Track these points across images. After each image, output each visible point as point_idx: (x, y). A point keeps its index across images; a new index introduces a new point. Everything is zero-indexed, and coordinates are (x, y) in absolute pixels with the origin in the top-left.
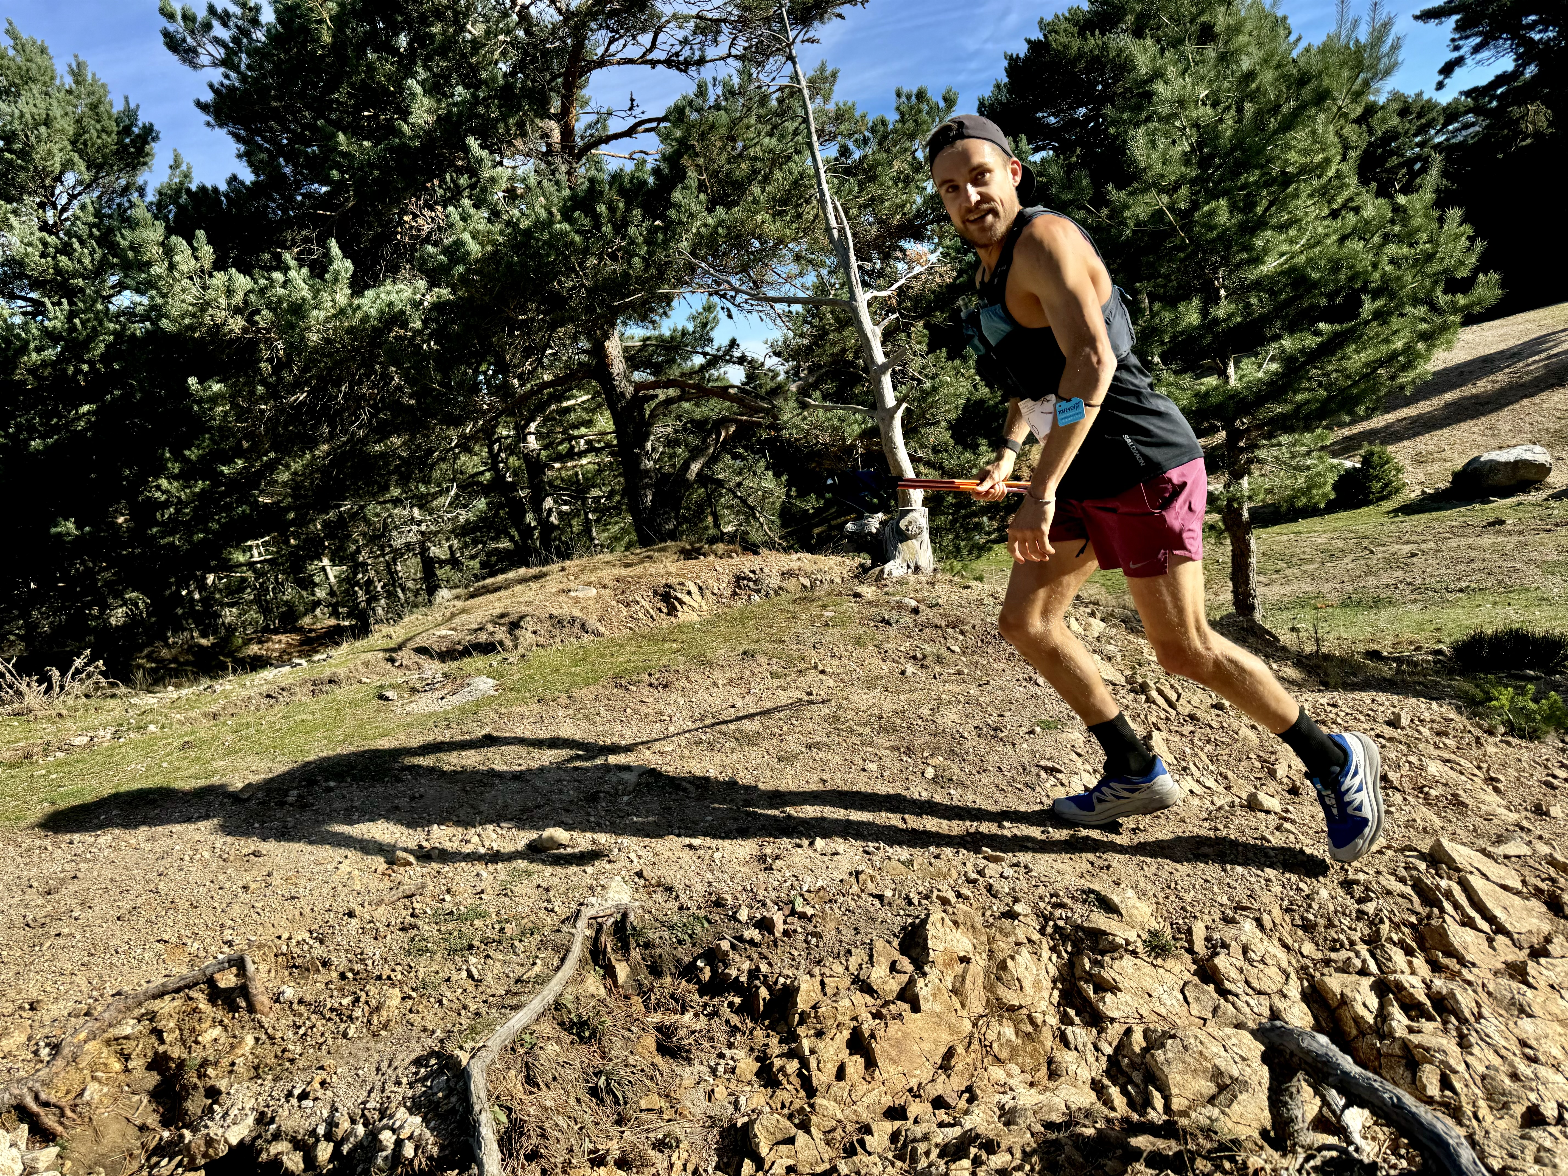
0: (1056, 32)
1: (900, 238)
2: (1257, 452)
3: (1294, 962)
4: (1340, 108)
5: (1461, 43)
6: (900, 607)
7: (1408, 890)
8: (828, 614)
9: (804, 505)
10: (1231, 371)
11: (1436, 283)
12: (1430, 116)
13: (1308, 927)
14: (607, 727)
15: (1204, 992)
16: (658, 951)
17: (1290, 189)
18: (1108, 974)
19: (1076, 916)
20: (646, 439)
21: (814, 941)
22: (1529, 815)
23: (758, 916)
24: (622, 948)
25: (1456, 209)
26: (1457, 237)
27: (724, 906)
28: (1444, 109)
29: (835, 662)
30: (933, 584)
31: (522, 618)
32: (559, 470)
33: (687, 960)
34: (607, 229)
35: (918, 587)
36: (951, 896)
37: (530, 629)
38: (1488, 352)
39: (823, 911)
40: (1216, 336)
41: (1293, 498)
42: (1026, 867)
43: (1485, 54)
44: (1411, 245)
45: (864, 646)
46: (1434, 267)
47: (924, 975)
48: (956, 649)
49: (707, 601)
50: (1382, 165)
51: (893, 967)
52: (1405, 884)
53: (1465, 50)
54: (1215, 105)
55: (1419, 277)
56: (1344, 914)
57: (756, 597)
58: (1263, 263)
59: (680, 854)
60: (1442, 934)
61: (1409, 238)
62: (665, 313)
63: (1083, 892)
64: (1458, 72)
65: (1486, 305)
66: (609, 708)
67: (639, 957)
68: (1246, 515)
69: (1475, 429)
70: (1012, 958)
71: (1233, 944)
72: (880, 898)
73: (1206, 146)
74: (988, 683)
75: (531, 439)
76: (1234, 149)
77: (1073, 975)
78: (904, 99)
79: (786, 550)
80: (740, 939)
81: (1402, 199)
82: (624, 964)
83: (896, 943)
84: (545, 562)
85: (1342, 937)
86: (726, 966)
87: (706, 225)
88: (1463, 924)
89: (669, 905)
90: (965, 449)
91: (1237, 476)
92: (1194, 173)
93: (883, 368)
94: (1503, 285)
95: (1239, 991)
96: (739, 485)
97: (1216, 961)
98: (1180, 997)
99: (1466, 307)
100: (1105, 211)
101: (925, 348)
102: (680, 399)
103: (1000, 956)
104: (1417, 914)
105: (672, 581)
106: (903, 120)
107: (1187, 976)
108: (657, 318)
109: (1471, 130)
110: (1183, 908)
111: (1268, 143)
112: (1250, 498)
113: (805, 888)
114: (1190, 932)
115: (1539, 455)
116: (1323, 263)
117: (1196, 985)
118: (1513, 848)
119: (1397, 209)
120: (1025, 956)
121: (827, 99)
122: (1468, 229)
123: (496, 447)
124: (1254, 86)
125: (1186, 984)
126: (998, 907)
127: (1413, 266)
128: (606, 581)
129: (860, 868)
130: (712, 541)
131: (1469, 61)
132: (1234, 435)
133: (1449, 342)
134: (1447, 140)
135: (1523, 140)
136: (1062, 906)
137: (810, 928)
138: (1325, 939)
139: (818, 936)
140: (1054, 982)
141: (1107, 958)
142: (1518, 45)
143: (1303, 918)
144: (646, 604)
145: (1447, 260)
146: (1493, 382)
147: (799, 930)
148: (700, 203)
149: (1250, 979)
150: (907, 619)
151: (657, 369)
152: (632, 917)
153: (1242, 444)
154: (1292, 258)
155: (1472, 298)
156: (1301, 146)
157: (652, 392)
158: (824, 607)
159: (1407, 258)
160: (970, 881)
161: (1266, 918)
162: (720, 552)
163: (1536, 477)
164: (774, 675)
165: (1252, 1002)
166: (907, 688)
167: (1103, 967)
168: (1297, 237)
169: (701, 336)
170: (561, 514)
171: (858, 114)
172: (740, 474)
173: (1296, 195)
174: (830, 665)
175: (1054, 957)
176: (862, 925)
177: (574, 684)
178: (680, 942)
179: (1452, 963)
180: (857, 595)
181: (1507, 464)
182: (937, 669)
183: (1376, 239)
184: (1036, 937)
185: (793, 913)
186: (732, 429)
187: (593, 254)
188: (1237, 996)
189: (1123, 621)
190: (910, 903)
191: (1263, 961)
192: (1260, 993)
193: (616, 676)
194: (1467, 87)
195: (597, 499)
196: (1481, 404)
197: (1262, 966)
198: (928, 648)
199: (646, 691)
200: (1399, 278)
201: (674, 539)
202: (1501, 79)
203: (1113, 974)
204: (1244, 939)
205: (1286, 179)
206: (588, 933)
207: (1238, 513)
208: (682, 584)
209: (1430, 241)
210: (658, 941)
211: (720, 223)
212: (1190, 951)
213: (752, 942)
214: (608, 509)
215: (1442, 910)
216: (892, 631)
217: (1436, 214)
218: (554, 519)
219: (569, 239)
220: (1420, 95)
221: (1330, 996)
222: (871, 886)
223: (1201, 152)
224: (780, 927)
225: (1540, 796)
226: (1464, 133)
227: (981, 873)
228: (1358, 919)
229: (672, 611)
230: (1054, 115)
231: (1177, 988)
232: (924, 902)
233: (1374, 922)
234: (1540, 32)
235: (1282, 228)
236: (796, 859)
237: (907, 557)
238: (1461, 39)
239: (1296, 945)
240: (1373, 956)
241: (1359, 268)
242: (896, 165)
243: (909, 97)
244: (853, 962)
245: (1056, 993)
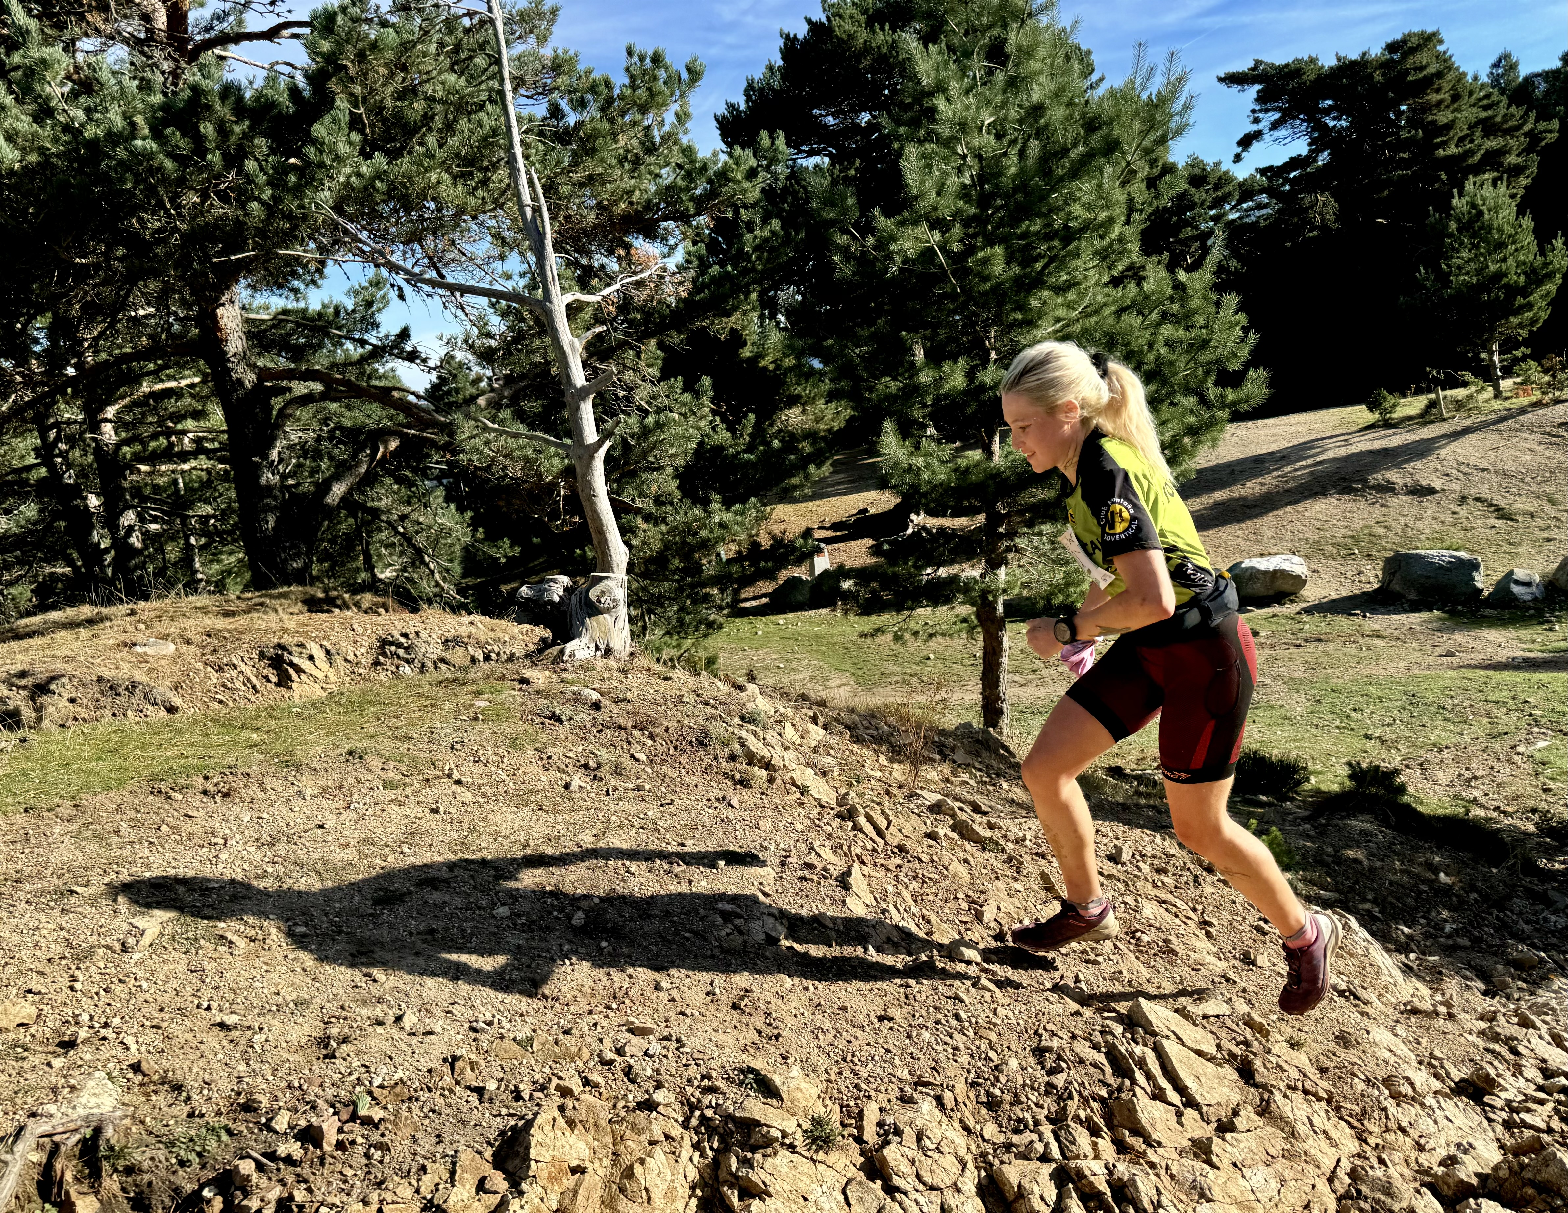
0: (841, 17)
1: (627, 232)
2: (1017, 540)
3: (973, 1147)
4: (1128, 164)
5: (1261, 115)
6: (576, 700)
7: (1101, 1058)
8: (481, 704)
9: (492, 552)
10: (996, 446)
11: (1207, 373)
12: (1226, 190)
13: (993, 1104)
14: (126, 852)
15: (869, 1191)
16: (147, 1177)
17: (1071, 247)
18: (757, 1176)
19: (729, 1102)
20: (271, 445)
21: (377, 1155)
22: (1237, 963)
23: (303, 1123)
24: (90, 1176)
25: (1234, 295)
26: (1232, 326)
27: (256, 1110)
28: (1241, 185)
29: (479, 769)
30: (624, 672)
31: (53, 679)
32: (150, 474)
33: (189, 1188)
34: (215, 158)
35: (606, 675)
36: (575, 1085)
37: (66, 696)
38: (1259, 452)
39: (397, 1114)
40: (981, 405)
41: (1048, 598)
42: (678, 1040)
43: (1282, 132)
44: (1187, 329)
45: (522, 748)
46: (1205, 357)
47: (521, 1193)
48: (642, 757)
49: (338, 671)
50: (1176, 236)
51: (481, 1187)
52: (1099, 1051)
53: (1264, 125)
54: (999, 137)
55: (1192, 365)
56: (1032, 1088)
57: (406, 669)
58: (1037, 327)
59: (205, 1037)
60: (1131, 1110)
61: (1185, 319)
62: (314, 282)
63: (742, 1071)
64: (1256, 146)
65: (1253, 403)
66: (134, 824)
67: (116, 1187)
68: (1000, 609)
69: (1240, 533)
70: (642, 1162)
71: (907, 1130)
72: (480, 1091)
73: (988, 183)
74: (672, 803)
75: (107, 428)
76: (1016, 190)
77: (716, 1178)
78: (636, 59)
79: (456, 609)
80: (272, 1156)
81: (1182, 276)
82: (92, 1198)
83: (488, 1153)
84: (109, 601)
85: (1028, 1116)
86: (246, 1194)
87: (359, 175)
88: (1154, 1097)
89: (175, 1110)
90: (694, 503)
91: (994, 564)
92: (972, 211)
93: (583, 393)
94: (1271, 384)
95: (908, 1188)
96: (403, 518)
97: (886, 1152)
98: (841, 1198)
99: (1234, 403)
100: (871, 240)
101: (657, 374)
102: (324, 396)
103: (626, 1160)
104: (1109, 1085)
105: (286, 640)
106: (633, 86)
107: (852, 1172)
108: (302, 287)
109: (1264, 211)
110: (857, 1087)
111: (1053, 190)
112: (1004, 591)
113: (377, 1082)
114: (860, 1116)
115: (1296, 565)
116: (1098, 335)
117: (860, 1183)
118: (1212, 1007)
119: (1179, 287)
120: (659, 1158)
121: (542, 40)
122: (1242, 318)
123: (52, 434)
124: (1042, 121)
125: (849, 1181)
126: (635, 1095)
127: (1188, 352)
128: (190, 635)
129: (458, 1053)
130: (356, 589)
131: (1266, 137)
132: (994, 519)
133: (1215, 440)
134: (1240, 218)
135: (1310, 231)
136: (713, 1090)
137: (376, 1137)
138: (1010, 1119)
139: (384, 1147)
140: (693, 1188)
141: (758, 1156)
142: (1314, 129)
143: (988, 1094)
144: (248, 670)
145: (1220, 350)
146: (1262, 484)
147: (360, 1140)
148: (350, 143)
149: (922, 1173)
150: (584, 716)
151: (297, 354)
152: (109, 1132)
153: (1001, 530)
154: (1068, 325)
155: (1242, 395)
156: (1084, 199)
157: (284, 383)
158: (478, 693)
159: (1182, 342)
160: (604, 1062)
161: (948, 1096)
162: (365, 605)
163: (1292, 589)
164: (388, 785)
165: (921, 1200)
166: (569, 806)
167: (752, 1167)
168: (1075, 302)
169: (363, 318)
170: (146, 534)
171: (581, 68)
172: (409, 503)
173: (1076, 255)
174: (471, 773)
175: (696, 1156)
176: (447, 1130)
177: (86, 787)
178: (182, 1163)
179: (1137, 1143)
180: (524, 681)
181: (1266, 573)
182: (613, 782)
183: (1154, 316)
184: (676, 1131)
185: (354, 1117)
186: (393, 445)
187: (192, 188)
188: (905, 1193)
189: (847, 727)
190: (518, 1097)
191: (938, 1150)
192: (932, 1188)
193: (155, 778)
194: (1263, 165)
195: (206, 518)
196: (1249, 507)
197: (936, 1156)
198: (605, 755)
199: (197, 800)
200: (1171, 363)
201: (302, 583)
202: (1295, 162)
203: (764, 1176)
204: (919, 1123)
205: (1068, 235)
206: (35, 1157)
207: (992, 607)
208: (301, 645)
209: (1206, 327)
210: (146, 1165)
211: (379, 175)
212: (859, 1140)
213: (289, 1160)
214: (219, 533)
215: (1134, 1082)
216: (563, 730)
217: (1214, 297)
218: (135, 541)
219: (156, 163)
220: (1217, 164)
221: (1007, 1188)
222: (470, 1077)
223: (982, 188)
224: (331, 1137)
225: (1250, 943)
226: (1257, 213)
227: (620, 1052)
228: (1047, 1093)
229: (284, 681)
230: (833, 114)
231: (839, 1187)
232: (537, 1095)
233: (1063, 1097)
234: (1334, 119)
235: (1060, 290)
236: (371, 1042)
237: (597, 635)
238: (1261, 111)
239: (978, 1127)
240: (1057, 1138)
241: (1134, 346)
242: (622, 140)
243: (642, 58)
244: (427, 1183)
245: (694, 1202)
